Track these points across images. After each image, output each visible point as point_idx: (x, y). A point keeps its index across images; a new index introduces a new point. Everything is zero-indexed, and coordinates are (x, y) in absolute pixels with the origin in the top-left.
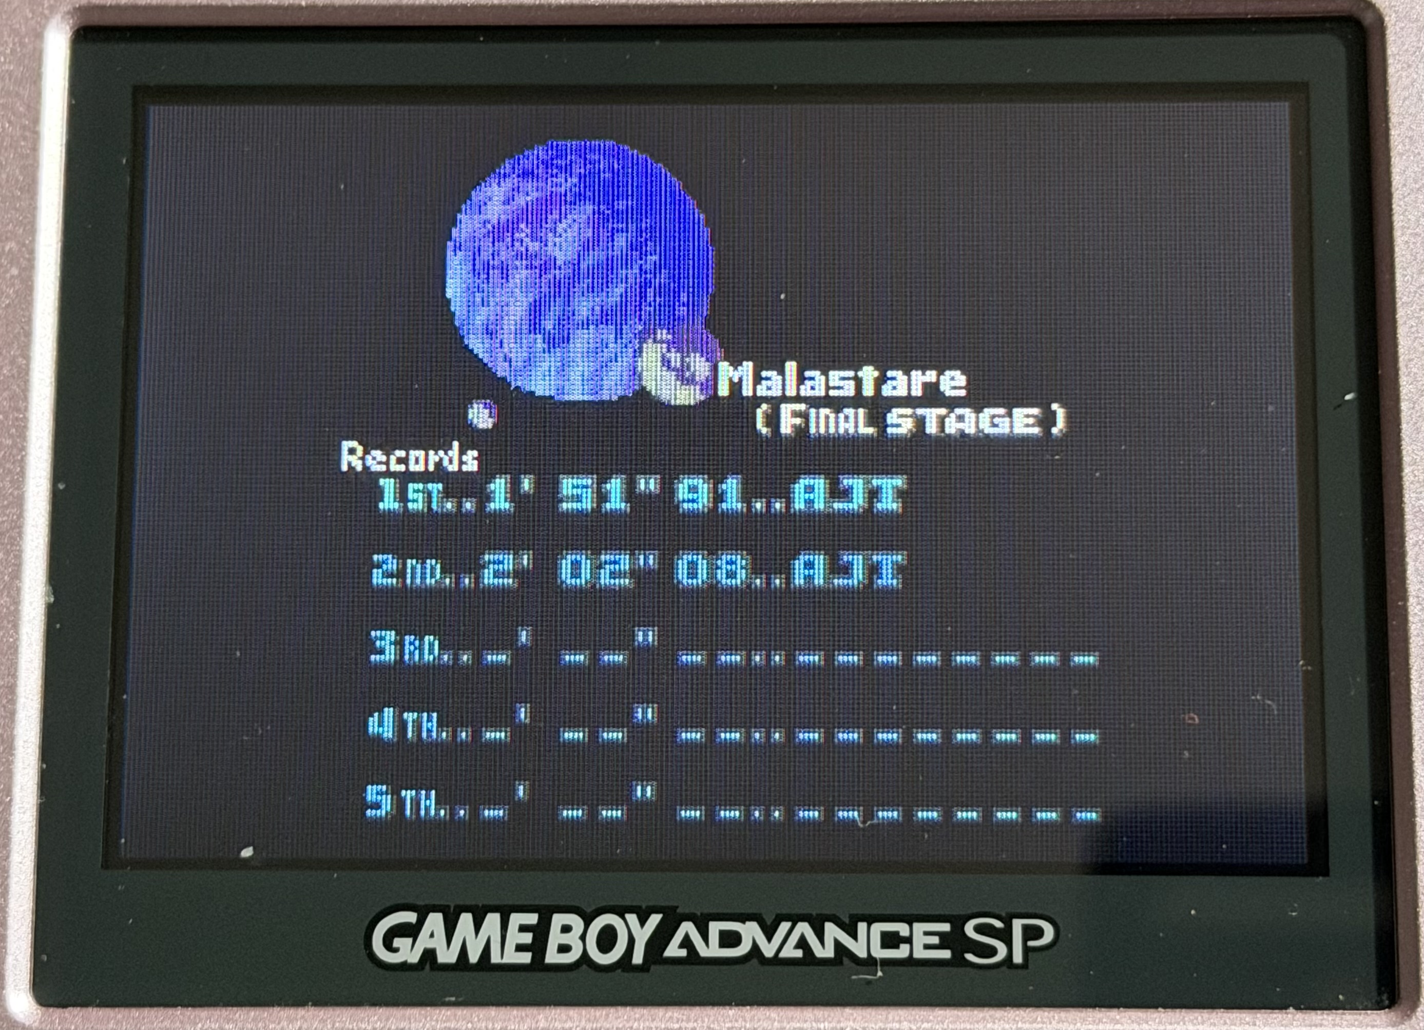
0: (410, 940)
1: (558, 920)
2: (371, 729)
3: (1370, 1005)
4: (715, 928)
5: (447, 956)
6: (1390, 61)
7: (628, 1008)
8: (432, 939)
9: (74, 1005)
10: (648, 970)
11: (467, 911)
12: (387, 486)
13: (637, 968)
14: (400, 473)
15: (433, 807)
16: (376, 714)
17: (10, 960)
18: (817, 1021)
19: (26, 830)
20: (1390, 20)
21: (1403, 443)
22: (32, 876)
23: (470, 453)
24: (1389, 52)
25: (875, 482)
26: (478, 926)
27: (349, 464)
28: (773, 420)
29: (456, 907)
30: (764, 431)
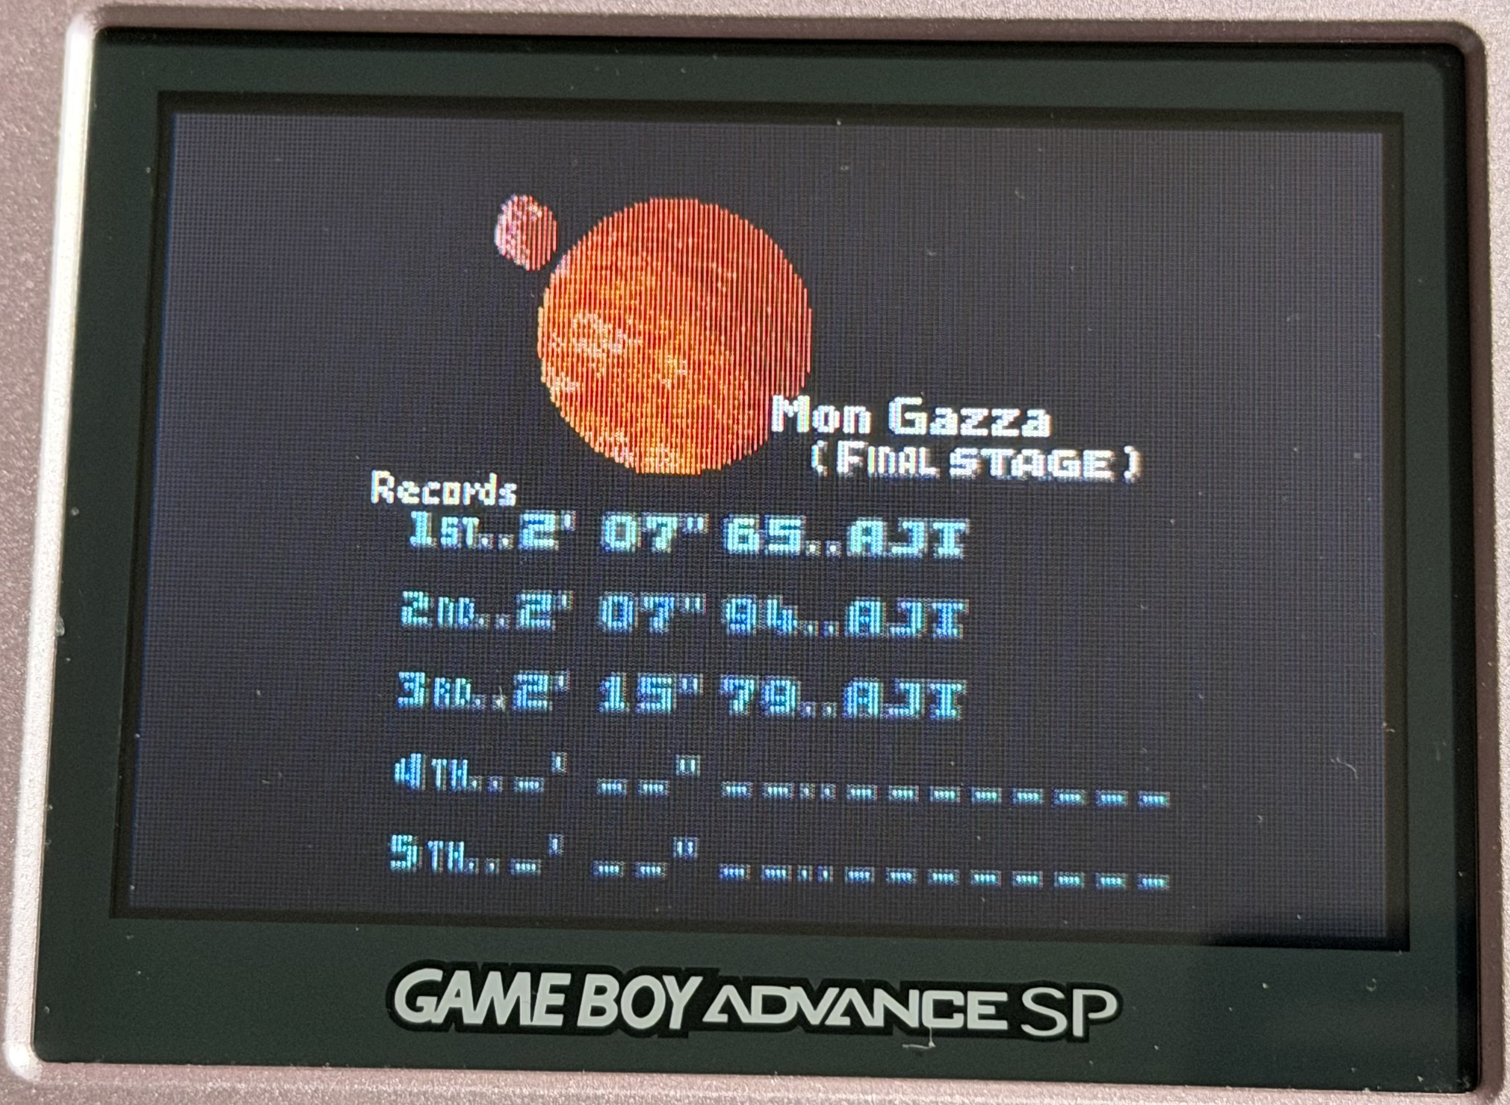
0: (435, 999)
1: (592, 981)
2: (397, 776)
3: (1450, 1088)
4: (758, 992)
5: (474, 1017)
6: (1490, 91)
7: (664, 1075)
8: (457, 999)
9: (78, 1060)
10: (687, 1037)
11: (495, 969)
12: (419, 519)
13: (675, 1034)
14: (433, 506)
15: (461, 859)
16: (403, 760)
17: (10, 1011)
18: (865, 1092)
19: (30, 874)
20: (1491, 48)
21: (1496, 494)
22: (35, 924)
23: (507, 485)
24: (1489, 82)
25: (937, 526)
26: (506, 986)
27: (380, 496)
28: (830, 458)
29: (485, 965)
30: (820, 469)
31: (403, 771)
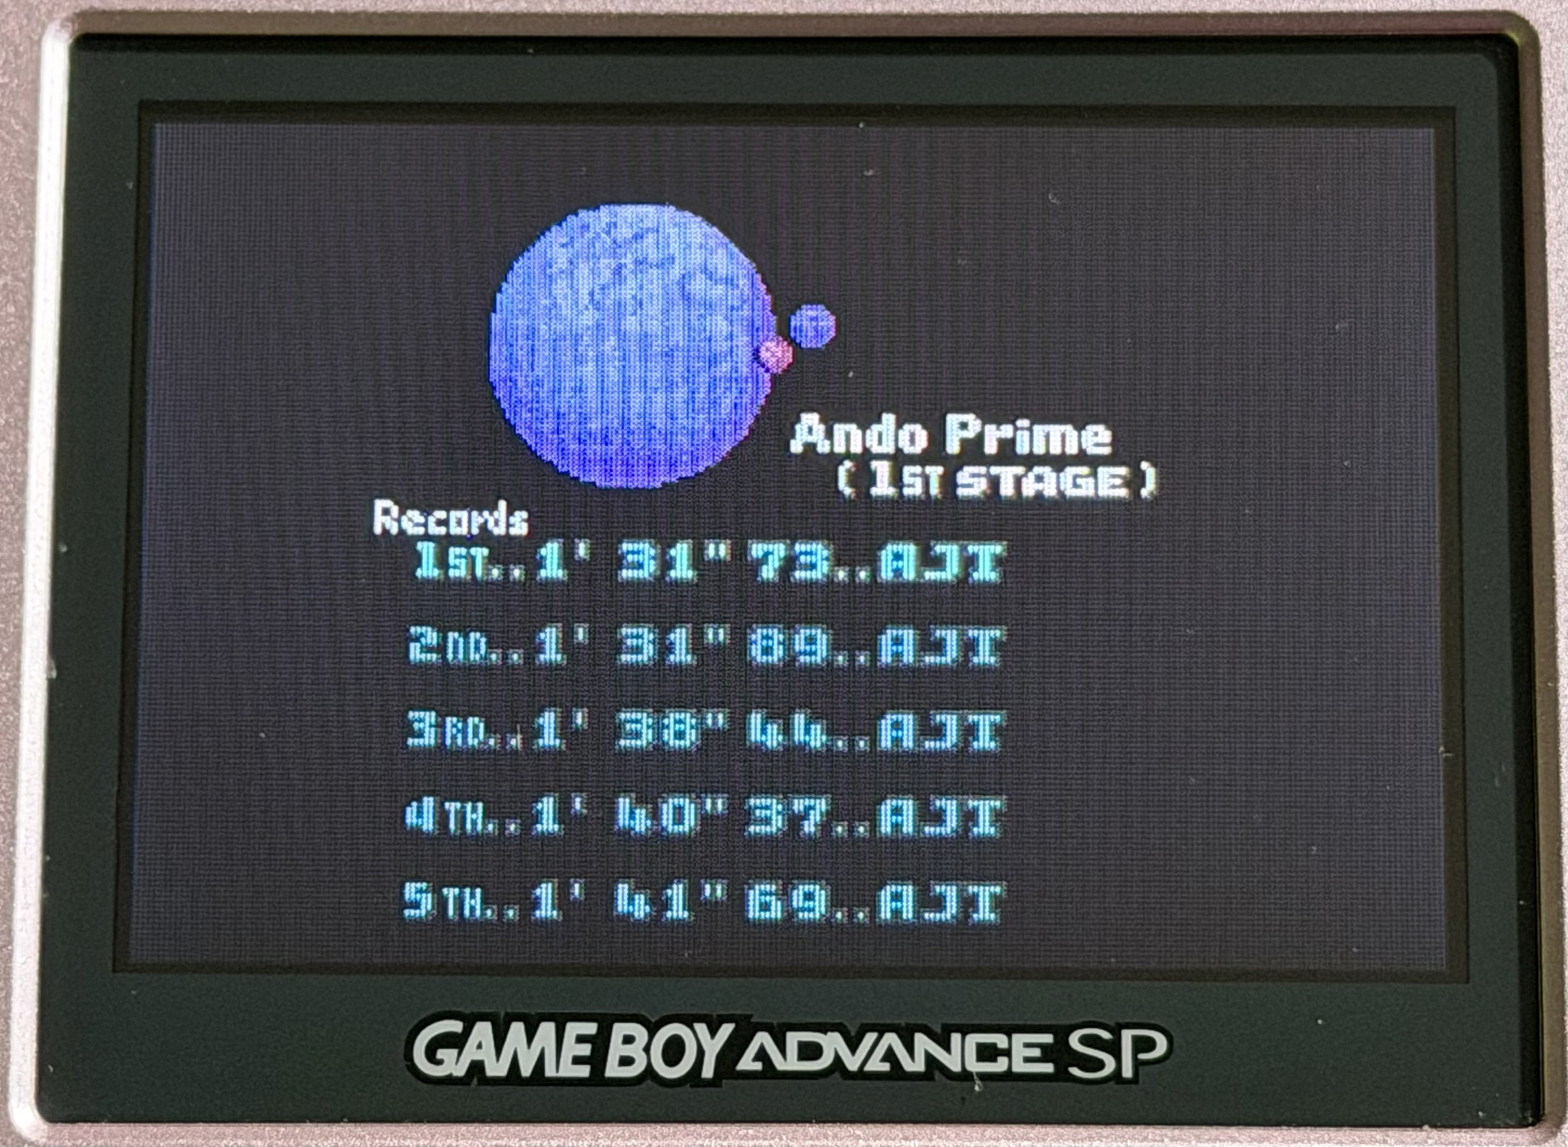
0: (455, 1052)
2: (408, 821)
3: (1512, 1124)
6: (1545, 85)
7: (698, 1126)
8: (479, 1051)
9: (86, 1121)
10: (720, 1086)
11: (518, 1020)
12: (425, 551)
13: (707, 1083)
14: (439, 536)
15: (478, 907)
17: (14, 1070)
18: (906, 1139)
19: (29, 928)
22: (36, 979)
23: (517, 513)
24: (1544, 75)
26: (530, 1035)
27: (383, 526)
30: (848, 491)
31: (415, 814)
